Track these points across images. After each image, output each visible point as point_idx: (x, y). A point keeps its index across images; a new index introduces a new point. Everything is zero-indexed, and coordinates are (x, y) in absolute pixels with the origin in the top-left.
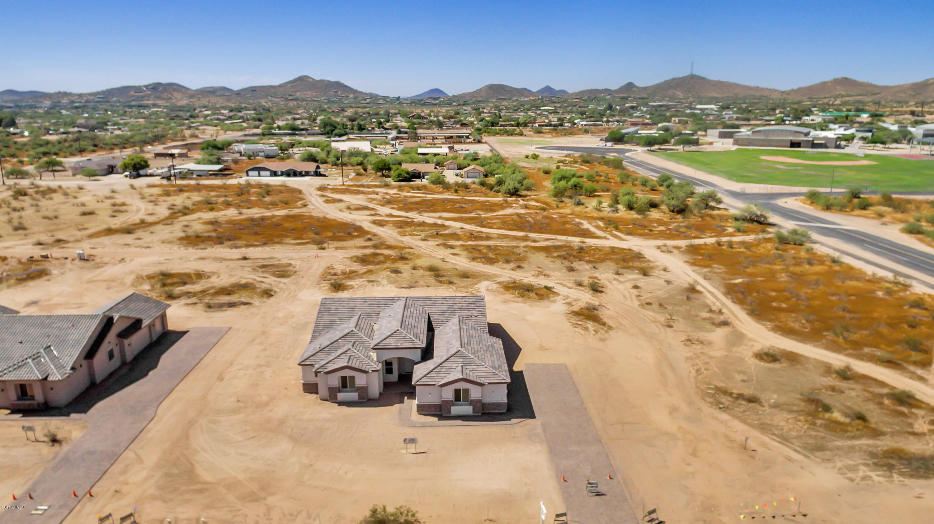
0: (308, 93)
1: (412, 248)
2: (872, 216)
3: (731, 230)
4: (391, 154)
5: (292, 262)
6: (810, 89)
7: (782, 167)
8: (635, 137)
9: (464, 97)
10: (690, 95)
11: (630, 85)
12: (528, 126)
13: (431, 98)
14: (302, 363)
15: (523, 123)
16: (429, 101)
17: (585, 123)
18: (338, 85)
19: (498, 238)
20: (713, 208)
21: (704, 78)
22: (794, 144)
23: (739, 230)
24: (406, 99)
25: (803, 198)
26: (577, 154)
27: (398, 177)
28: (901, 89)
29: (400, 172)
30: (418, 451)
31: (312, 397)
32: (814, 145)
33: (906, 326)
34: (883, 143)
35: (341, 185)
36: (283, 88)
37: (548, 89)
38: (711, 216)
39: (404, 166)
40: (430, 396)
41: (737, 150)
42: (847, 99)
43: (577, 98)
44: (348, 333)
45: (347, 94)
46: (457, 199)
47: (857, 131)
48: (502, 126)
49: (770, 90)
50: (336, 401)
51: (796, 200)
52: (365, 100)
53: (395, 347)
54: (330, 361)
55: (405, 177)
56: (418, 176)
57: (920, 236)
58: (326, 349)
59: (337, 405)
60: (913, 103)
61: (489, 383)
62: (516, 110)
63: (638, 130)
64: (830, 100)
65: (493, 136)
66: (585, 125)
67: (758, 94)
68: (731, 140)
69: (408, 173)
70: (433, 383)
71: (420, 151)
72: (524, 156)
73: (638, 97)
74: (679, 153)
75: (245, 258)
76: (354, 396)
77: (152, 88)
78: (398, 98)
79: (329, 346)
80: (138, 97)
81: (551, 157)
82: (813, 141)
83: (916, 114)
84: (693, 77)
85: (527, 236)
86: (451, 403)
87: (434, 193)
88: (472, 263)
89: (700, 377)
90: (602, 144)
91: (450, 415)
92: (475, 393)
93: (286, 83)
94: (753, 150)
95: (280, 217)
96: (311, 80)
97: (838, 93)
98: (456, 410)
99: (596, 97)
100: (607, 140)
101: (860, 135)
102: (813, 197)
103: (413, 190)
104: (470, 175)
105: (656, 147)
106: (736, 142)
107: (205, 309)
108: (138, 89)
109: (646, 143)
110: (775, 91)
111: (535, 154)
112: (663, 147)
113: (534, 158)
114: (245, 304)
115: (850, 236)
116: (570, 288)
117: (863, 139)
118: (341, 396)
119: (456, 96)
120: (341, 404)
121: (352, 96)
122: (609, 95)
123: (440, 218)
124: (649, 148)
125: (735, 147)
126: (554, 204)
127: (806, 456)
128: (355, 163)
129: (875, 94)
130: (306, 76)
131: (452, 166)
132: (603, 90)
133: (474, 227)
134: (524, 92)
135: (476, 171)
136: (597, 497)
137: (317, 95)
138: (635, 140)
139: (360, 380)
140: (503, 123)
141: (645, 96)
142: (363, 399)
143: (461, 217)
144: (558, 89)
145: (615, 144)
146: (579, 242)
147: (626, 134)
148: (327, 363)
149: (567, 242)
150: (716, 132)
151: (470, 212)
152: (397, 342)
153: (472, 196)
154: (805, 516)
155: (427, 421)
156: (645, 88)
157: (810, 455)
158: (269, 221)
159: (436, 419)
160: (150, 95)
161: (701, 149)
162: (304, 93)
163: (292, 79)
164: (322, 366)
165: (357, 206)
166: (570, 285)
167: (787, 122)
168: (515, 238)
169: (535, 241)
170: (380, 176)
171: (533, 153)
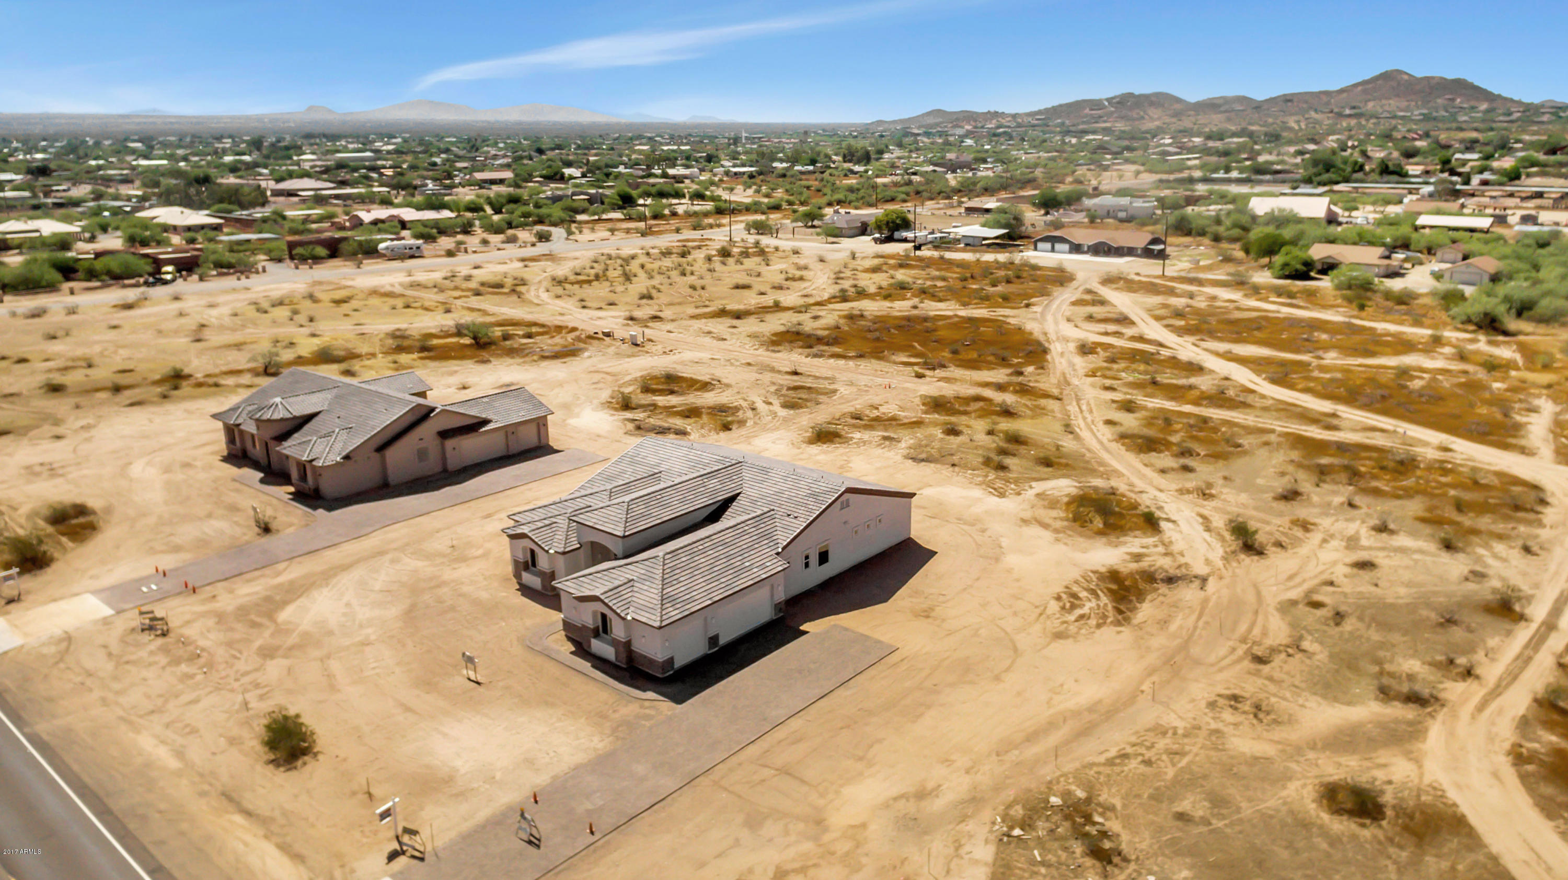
0: (1391, 102)
18: (1461, 87)
36: (1345, 95)
45: (1473, 103)
52: (1510, 114)
77: (1118, 103)
80: (1092, 116)
93: (1355, 86)
96: (1406, 77)
108: (1095, 104)
121: (1484, 106)
130: (1398, 71)
137: (1408, 106)
160: (1112, 113)
162: (1384, 102)
163: (1368, 76)
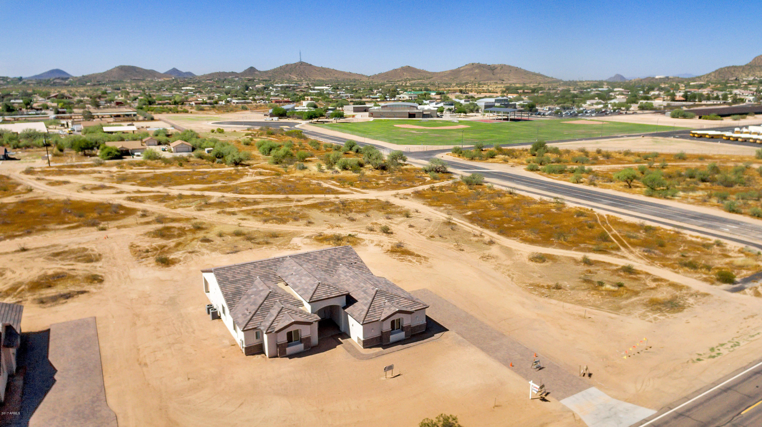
1: (196, 219)
2: (500, 162)
3: (429, 179)
4: (70, 134)
5: (85, 246)
6: (387, 74)
7: (414, 132)
8: (295, 112)
9: (96, 78)
10: (303, 78)
11: (252, 70)
12: (186, 104)
13: (59, 78)
14: (245, 329)
15: (180, 102)
16: (58, 81)
17: (237, 101)
19: (264, 201)
20: (402, 165)
21: (310, 65)
22: (412, 115)
23: (435, 178)
24: (30, 79)
25: (451, 152)
26: (257, 128)
27: (108, 155)
28: (441, 75)
29: (110, 151)
30: (394, 375)
31: (258, 357)
32: (424, 116)
33: (586, 228)
34: (465, 113)
35: (48, 167)
37: (174, 71)
38: (406, 170)
39: (110, 144)
40: (373, 331)
41: (374, 121)
42: (413, 82)
43: (209, 80)
44: (268, 295)
46: (190, 172)
47: (444, 105)
48: (159, 104)
49: (359, 75)
50: (285, 355)
51: (447, 154)
53: (327, 297)
54: (273, 321)
55: (116, 155)
56: (126, 153)
57: (539, 172)
58: (258, 312)
59: (288, 358)
60: (455, 84)
61: (416, 310)
62: (158, 90)
63: (294, 107)
64: (403, 83)
65: (160, 113)
66: (237, 103)
67: (352, 78)
68: (367, 114)
69: (118, 151)
70: (376, 319)
71: (106, 129)
72: (210, 131)
73: (261, 79)
74: (334, 124)
75: (24, 250)
76: (300, 347)
78: (21, 79)
79: (258, 309)
81: (235, 131)
82: (423, 112)
83: (463, 92)
84: (302, 63)
85: (287, 198)
86: (389, 333)
87: (159, 168)
88: (266, 224)
89: (514, 280)
90: (268, 119)
91: (389, 343)
92: (407, 321)
94: (385, 120)
95: (13, 205)
97: (406, 78)
98: (393, 338)
99: (226, 79)
100: (272, 115)
101: (447, 107)
102: (458, 152)
103: (134, 166)
104: (178, 149)
105: (315, 120)
106: (372, 115)
107: (38, 305)
109: (308, 116)
110: (363, 76)
111: (220, 129)
112: (319, 120)
113: (220, 132)
114: (83, 292)
115: (501, 176)
116: (366, 234)
117: (450, 110)
118: (289, 350)
119: (87, 77)
120: (291, 356)
122: (236, 77)
123: (191, 189)
124: (311, 121)
125: (372, 119)
126: (282, 170)
127: (617, 314)
128: (41, 144)
129: (430, 78)
131: (152, 143)
132: (229, 73)
133: (232, 194)
134: (152, 73)
135: (184, 146)
136: (541, 370)
138: (296, 115)
139: (305, 332)
140: (160, 102)
141: (267, 78)
142: (307, 348)
143: (213, 187)
144: (184, 71)
145: (280, 118)
146: (334, 198)
147: (288, 110)
148: (272, 324)
149: (326, 199)
150: (351, 107)
151: (215, 182)
152: (325, 293)
153: (200, 168)
154: (651, 347)
155: (375, 352)
156: (266, 72)
157: (618, 313)
158: (5, 210)
159: (380, 349)
161: (348, 120)
164: (269, 327)
165: (93, 186)
166: (364, 231)
167: (388, 99)
168: (280, 200)
169: (298, 201)
170: (82, 156)
171: (217, 128)
